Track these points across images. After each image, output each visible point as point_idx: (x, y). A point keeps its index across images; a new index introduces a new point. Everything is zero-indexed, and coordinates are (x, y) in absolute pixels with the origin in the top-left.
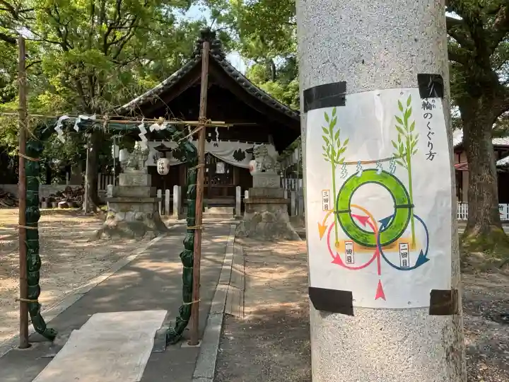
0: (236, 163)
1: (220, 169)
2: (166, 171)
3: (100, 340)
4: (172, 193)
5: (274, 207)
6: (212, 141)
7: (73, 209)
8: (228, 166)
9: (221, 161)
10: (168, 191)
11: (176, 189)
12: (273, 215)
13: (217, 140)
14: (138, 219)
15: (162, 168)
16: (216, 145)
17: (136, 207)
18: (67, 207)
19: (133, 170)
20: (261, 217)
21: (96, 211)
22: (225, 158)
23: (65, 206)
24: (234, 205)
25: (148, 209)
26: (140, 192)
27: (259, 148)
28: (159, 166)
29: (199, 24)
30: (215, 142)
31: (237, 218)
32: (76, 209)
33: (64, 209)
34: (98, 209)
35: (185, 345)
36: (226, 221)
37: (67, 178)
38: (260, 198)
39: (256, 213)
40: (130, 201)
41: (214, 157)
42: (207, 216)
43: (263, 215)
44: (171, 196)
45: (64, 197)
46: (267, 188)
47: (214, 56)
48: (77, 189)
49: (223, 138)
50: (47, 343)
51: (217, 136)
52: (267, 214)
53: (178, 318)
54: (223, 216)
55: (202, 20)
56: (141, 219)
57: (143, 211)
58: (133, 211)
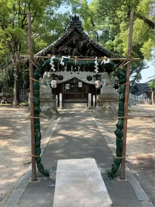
0: (88, 82)
1: (80, 85)
2: (56, 86)
3: (72, 176)
4: (59, 97)
5: (112, 103)
6: (76, 72)
7: (8, 104)
8: (84, 83)
9: (81, 81)
10: (57, 96)
11: (61, 95)
12: (112, 107)
13: (79, 71)
14: (47, 110)
15: (54, 85)
16: (78, 73)
17: (46, 104)
18: (5, 103)
19: (44, 86)
20: (106, 108)
21: (19, 105)
22: (82, 79)
23: (4, 103)
24: (87, 102)
25: (52, 105)
26: (48, 97)
27: (104, 74)
28: (52, 84)
29: (66, 14)
30: (78, 72)
31: (90, 108)
32: (10, 104)
33: (4, 104)
34: (20, 104)
35: (118, 179)
36: (85, 110)
37: (2, 90)
38: (105, 99)
39: (103, 106)
40: (43, 101)
41: (77, 79)
42: (75, 107)
43: (107, 107)
44: (59, 98)
45: (3, 99)
46: (109, 94)
47: (79, 29)
48: (8, 95)
49: (82, 70)
50: (45, 178)
51: (79, 69)
52: (109, 107)
53: (113, 165)
54: (83, 107)
55: (67, 12)
56: (49, 109)
57: (50, 106)
58: (45, 106)
